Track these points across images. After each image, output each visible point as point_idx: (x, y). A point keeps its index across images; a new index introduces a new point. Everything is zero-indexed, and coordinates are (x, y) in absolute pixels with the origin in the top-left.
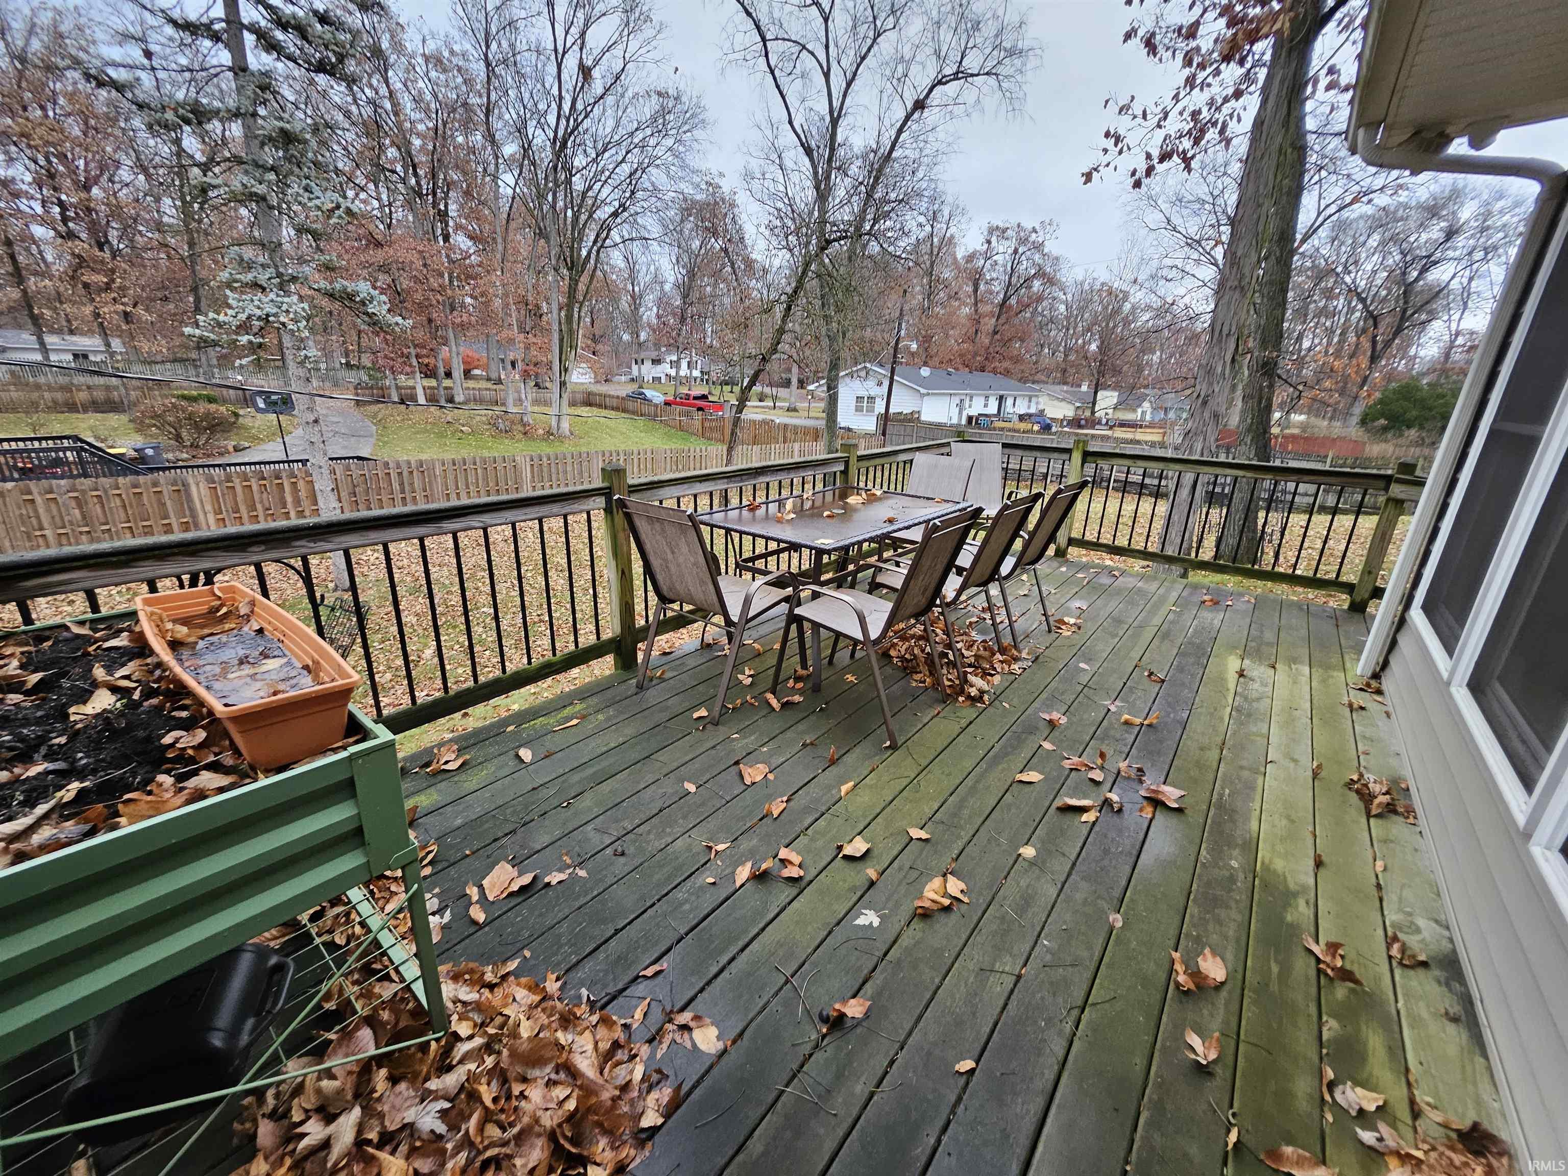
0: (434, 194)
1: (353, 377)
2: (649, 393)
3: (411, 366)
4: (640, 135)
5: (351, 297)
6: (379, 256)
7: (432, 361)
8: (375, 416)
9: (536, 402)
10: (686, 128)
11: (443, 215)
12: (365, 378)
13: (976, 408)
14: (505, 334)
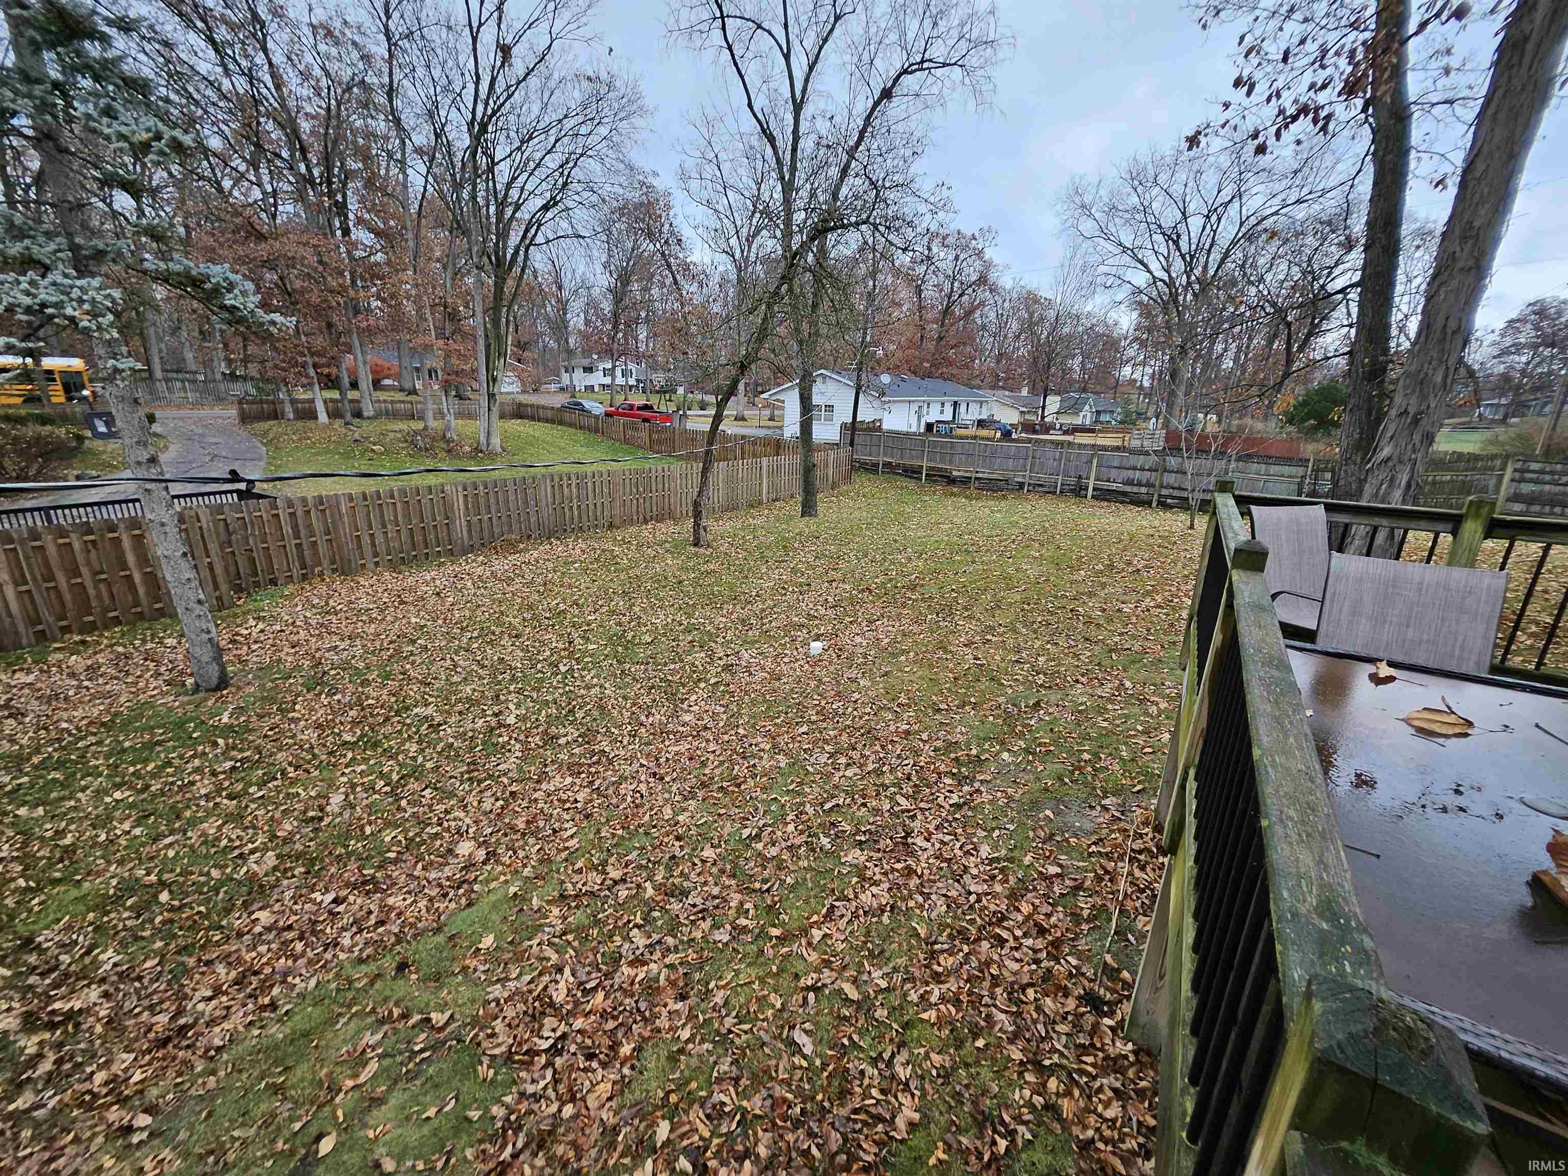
0: (330, 183)
1: (237, 389)
2: (587, 404)
3: (307, 376)
4: (569, 124)
5: (197, 282)
6: (263, 250)
7: (334, 371)
8: (265, 434)
9: (460, 415)
10: (622, 115)
11: (342, 208)
12: (253, 391)
13: (933, 415)
14: (420, 340)
